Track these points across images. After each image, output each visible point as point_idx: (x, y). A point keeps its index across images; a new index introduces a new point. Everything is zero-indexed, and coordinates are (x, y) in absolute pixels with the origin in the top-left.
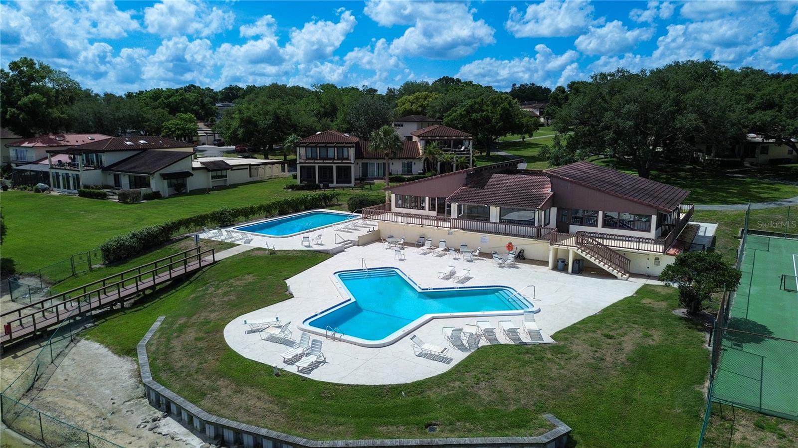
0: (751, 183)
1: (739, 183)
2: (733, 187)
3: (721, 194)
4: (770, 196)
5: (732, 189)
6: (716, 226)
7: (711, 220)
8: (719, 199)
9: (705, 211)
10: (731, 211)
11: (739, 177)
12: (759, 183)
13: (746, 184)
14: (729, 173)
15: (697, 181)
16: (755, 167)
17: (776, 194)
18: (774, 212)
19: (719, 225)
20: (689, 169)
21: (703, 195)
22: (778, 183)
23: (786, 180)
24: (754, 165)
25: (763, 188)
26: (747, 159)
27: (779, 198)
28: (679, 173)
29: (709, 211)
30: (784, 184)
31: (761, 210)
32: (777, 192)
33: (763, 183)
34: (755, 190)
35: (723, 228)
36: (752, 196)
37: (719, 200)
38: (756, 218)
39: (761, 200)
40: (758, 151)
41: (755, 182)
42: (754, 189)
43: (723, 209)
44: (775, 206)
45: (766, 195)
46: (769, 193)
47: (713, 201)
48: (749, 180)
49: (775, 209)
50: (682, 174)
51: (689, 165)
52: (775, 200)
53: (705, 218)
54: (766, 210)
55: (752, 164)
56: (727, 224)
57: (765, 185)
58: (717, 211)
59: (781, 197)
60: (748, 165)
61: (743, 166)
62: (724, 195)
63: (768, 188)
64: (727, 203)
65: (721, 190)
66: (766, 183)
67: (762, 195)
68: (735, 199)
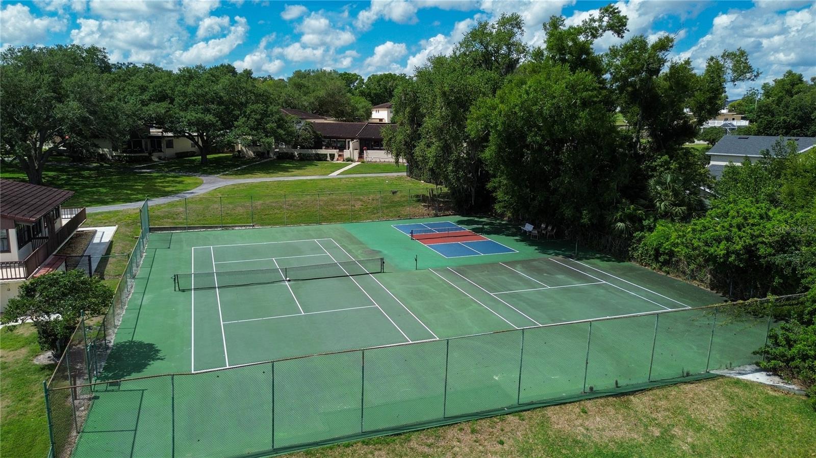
0: (157, 178)
1: (145, 179)
2: (140, 183)
3: (125, 191)
4: (174, 189)
5: (138, 186)
6: (114, 229)
7: (110, 222)
8: (123, 197)
9: (106, 212)
10: (134, 209)
11: (147, 172)
12: (165, 177)
13: (152, 179)
14: (136, 168)
15: (102, 180)
16: (164, 162)
17: (180, 187)
18: (176, 205)
19: (119, 227)
20: (94, 167)
21: (106, 194)
22: (182, 175)
23: (190, 172)
24: (161, 160)
25: (168, 182)
26: (154, 154)
27: (182, 190)
28: (83, 173)
29: (109, 212)
30: (188, 176)
31: (164, 204)
32: (181, 185)
33: (169, 177)
34: (161, 185)
35: (123, 230)
36: (157, 190)
37: (123, 199)
38: (159, 213)
39: (166, 194)
40: (163, 145)
41: (161, 176)
42: (159, 183)
43: (125, 208)
44: (177, 199)
45: (170, 189)
46: (174, 186)
47: (115, 201)
48: (155, 174)
49: (178, 202)
50: (86, 173)
51: (95, 163)
52: (178, 193)
53: (104, 221)
54: (169, 204)
55: (160, 158)
56: (128, 225)
57: (171, 179)
58: (117, 211)
59: (184, 189)
60: (157, 160)
61: (151, 161)
62: (129, 192)
63: (173, 181)
64: (131, 201)
65: (126, 188)
66: (171, 177)
67: (167, 189)
68: (139, 196)
